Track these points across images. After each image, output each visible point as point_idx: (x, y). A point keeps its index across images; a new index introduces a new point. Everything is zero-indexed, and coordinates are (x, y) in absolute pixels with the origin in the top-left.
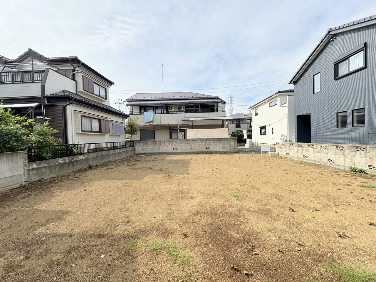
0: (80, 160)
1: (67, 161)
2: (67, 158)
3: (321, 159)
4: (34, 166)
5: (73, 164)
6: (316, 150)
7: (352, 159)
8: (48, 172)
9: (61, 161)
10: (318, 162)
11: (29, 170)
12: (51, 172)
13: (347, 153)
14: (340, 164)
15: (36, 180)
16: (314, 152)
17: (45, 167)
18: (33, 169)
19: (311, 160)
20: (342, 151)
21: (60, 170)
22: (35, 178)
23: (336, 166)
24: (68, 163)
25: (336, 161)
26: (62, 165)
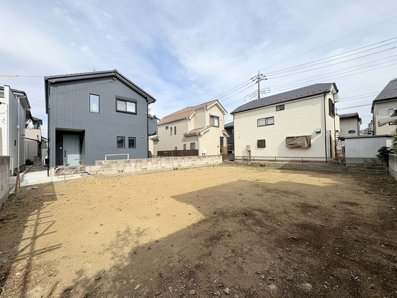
3: (157, 168)
6: (153, 163)
7: (172, 164)
10: (155, 170)
13: (170, 161)
14: (168, 168)
16: (152, 164)
19: (149, 171)
20: (169, 161)
23: (166, 170)
25: (166, 167)
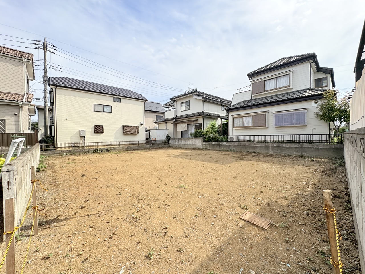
0: (224, 145)
1: (216, 144)
2: (216, 142)
4: (204, 143)
5: (220, 146)
8: (208, 146)
9: (213, 143)
11: (203, 144)
12: (209, 147)
15: (205, 148)
17: (207, 144)
18: (204, 144)
21: (213, 147)
22: (204, 148)
24: (217, 145)
26: (214, 145)
